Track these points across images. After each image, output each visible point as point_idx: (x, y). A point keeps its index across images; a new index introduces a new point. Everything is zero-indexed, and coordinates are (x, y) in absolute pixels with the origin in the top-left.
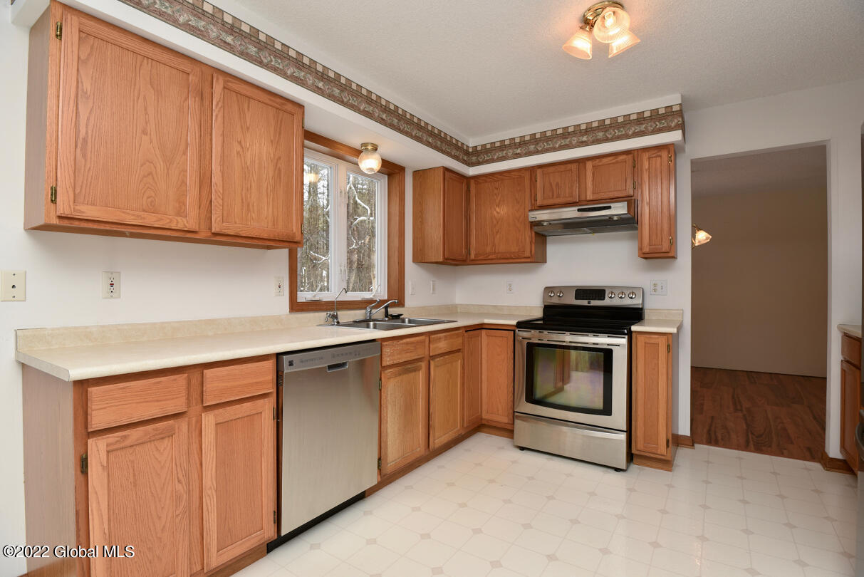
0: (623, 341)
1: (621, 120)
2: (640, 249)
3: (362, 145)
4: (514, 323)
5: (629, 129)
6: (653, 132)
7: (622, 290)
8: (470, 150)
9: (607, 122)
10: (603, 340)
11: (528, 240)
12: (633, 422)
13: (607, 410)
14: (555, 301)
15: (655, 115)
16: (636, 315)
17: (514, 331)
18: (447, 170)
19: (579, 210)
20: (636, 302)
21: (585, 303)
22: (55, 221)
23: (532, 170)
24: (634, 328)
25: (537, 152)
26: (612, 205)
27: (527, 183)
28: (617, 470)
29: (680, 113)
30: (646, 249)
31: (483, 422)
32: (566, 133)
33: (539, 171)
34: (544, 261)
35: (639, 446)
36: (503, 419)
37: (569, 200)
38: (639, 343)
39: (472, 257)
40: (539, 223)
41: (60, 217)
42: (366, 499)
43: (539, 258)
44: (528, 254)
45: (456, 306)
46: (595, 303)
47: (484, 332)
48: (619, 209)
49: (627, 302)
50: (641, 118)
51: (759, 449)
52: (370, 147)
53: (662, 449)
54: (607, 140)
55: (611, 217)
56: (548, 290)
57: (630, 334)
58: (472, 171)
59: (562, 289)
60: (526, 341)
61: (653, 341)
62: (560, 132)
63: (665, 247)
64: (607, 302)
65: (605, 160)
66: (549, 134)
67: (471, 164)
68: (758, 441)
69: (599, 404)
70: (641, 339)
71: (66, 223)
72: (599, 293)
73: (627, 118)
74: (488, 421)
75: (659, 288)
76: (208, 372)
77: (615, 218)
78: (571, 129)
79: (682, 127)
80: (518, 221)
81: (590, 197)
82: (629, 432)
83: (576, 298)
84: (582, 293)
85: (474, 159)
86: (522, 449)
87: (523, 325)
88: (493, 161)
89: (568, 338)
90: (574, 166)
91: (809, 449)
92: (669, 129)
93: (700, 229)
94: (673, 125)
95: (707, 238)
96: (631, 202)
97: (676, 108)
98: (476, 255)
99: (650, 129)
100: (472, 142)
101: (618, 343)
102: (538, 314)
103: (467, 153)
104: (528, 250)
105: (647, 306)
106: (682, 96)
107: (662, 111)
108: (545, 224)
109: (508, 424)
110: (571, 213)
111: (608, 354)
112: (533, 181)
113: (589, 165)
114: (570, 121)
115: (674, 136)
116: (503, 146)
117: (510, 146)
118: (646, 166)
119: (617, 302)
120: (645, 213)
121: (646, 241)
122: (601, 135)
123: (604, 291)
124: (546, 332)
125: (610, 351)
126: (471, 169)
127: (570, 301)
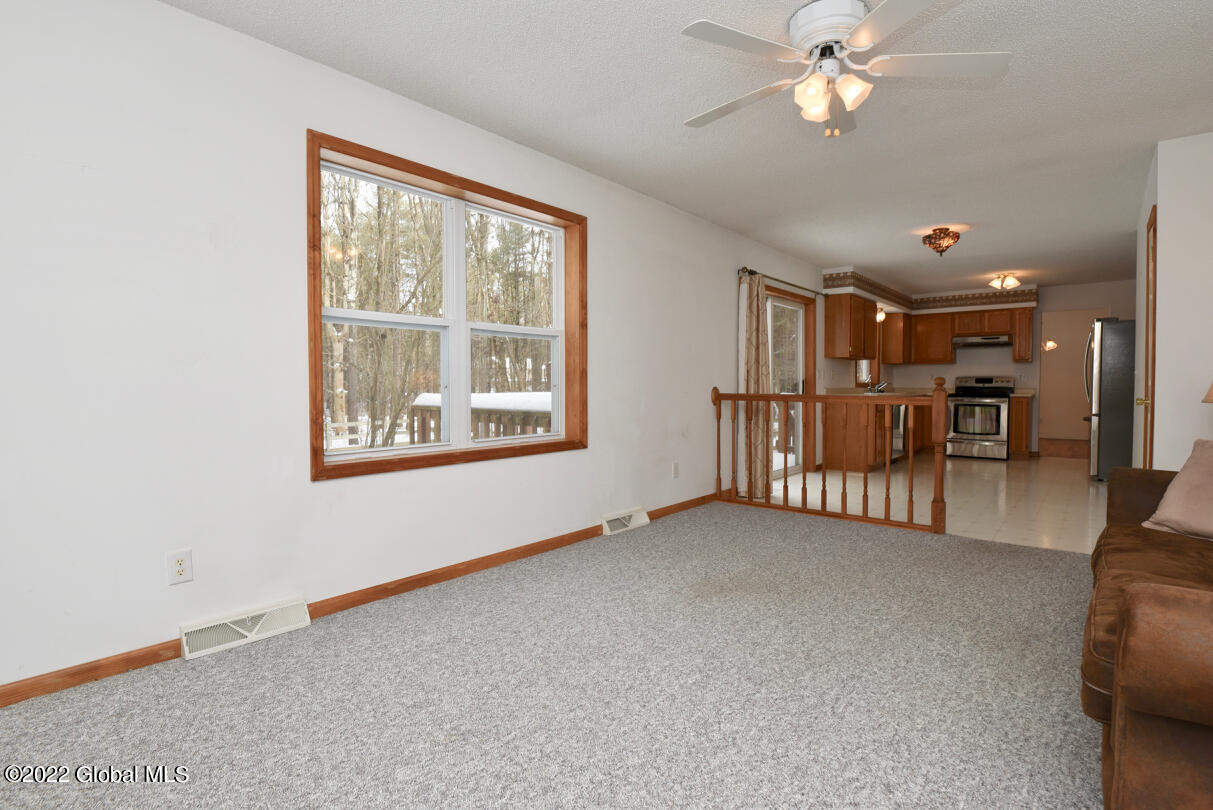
0: (1004, 400)
2: (1014, 357)
5: (1009, 298)
6: (1022, 302)
7: (1002, 379)
8: (913, 301)
10: (993, 401)
11: (946, 350)
12: (1011, 439)
13: (998, 432)
14: (963, 384)
15: (1023, 292)
16: (1012, 390)
18: (904, 314)
19: (981, 338)
20: (1011, 385)
21: (981, 385)
23: (952, 314)
24: (1011, 395)
25: (956, 306)
26: (1000, 337)
27: (949, 321)
28: (1003, 460)
29: (1037, 293)
30: (1017, 357)
32: (974, 298)
33: (957, 317)
34: (955, 362)
35: (1015, 449)
38: (1014, 401)
40: (955, 344)
41: (851, 355)
43: (952, 361)
44: (945, 359)
46: (987, 385)
48: (1005, 339)
49: (1005, 385)
53: (1023, 449)
54: (996, 303)
55: (999, 342)
56: (959, 379)
57: (1009, 397)
58: (918, 313)
59: (967, 379)
60: (953, 404)
61: (1022, 400)
62: (970, 296)
64: (994, 385)
65: (996, 313)
66: (964, 297)
67: (913, 309)
69: (994, 431)
70: (1015, 399)
72: (990, 380)
77: (1001, 343)
78: (976, 296)
79: (1037, 301)
81: (988, 332)
82: (1008, 443)
83: (976, 383)
84: (979, 380)
88: (927, 308)
89: (977, 400)
90: (978, 315)
92: (1030, 301)
93: (1050, 340)
94: (1033, 298)
95: (1053, 345)
96: (1010, 336)
97: (1034, 291)
98: (915, 359)
99: (1020, 300)
101: (1001, 402)
102: (953, 392)
103: (916, 303)
104: (946, 356)
105: (1017, 386)
106: (1037, 285)
107: (1027, 292)
110: (976, 339)
112: (953, 320)
113: (987, 315)
115: (1034, 304)
117: (939, 301)
118: (1017, 317)
119: (999, 385)
120: (1017, 341)
121: (1017, 354)
122: (993, 300)
123: (992, 379)
124: (965, 399)
125: (998, 406)
126: (913, 311)
127: (972, 384)
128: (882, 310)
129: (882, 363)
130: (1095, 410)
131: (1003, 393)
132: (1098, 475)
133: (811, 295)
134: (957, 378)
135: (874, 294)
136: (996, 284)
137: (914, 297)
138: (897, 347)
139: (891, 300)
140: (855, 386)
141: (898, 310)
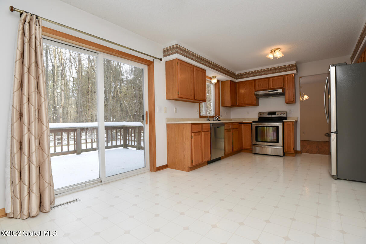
0: (281, 124)
1: (280, 67)
2: (286, 101)
4: (252, 121)
5: (282, 70)
7: (281, 113)
8: (237, 75)
9: (276, 68)
10: (276, 124)
11: (254, 99)
12: (284, 144)
13: (277, 141)
14: (262, 116)
15: (289, 66)
16: (285, 118)
17: (252, 124)
18: (231, 81)
19: (269, 91)
20: (285, 115)
21: (270, 116)
22: (178, 99)
23: (255, 80)
24: (284, 121)
25: (256, 76)
26: (278, 90)
27: (253, 84)
28: (280, 156)
29: (296, 66)
30: (287, 101)
31: (243, 149)
33: (257, 81)
34: (258, 105)
35: (286, 150)
36: (249, 147)
37: (266, 88)
38: (286, 124)
39: (238, 104)
40: (257, 95)
41: (179, 97)
42: (221, 160)
43: (257, 104)
44: (254, 103)
45: (231, 119)
46: (273, 116)
47: (243, 124)
48: (280, 91)
49: (282, 115)
50: (285, 67)
53: (292, 151)
54: (276, 73)
55: (278, 93)
56: (260, 113)
58: (237, 81)
59: (264, 113)
60: (255, 126)
61: (289, 124)
62: (263, 70)
63: (292, 100)
64: (277, 116)
65: (275, 78)
66: (260, 71)
69: (275, 140)
70: (286, 123)
71: (180, 99)
72: (274, 113)
74: (245, 148)
75: (291, 111)
76: (203, 125)
78: (266, 70)
79: (296, 69)
80: (251, 94)
81: (271, 87)
82: (283, 146)
83: (268, 115)
84: (270, 113)
85: (238, 77)
86: (255, 154)
87: (254, 122)
88: (243, 78)
89: (267, 124)
90: (267, 79)
93: (305, 95)
94: (294, 69)
95: (307, 98)
96: (283, 89)
97: (294, 65)
98: (239, 104)
99: (288, 70)
101: (280, 125)
102: (257, 120)
104: (254, 102)
105: (288, 116)
106: (296, 61)
107: (291, 65)
108: (259, 95)
110: (267, 92)
112: (255, 83)
113: (271, 79)
115: (295, 72)
116: (246, 74)
117: (248, 74)
118: (287, 79)
119: (279, 115)
120: (287, 92)
121: (287, 99)
122: (274, 71)
123: (276, 113)
124: (261, 123)
125: (278, 127)
126: (237, 80)
127: (266, 116)
128: (216, 77)
129: (222, 106)
130: (334, 129)
131: (281, 119)
132: (337, 176)
133: (151, 59)
134: (259, 113)
135: (206, 65)
136: (271, 56)
137: (237, 73)
138: (228, 98)
139: (219, 71)
140: (199, 117)
141: (227, 78)
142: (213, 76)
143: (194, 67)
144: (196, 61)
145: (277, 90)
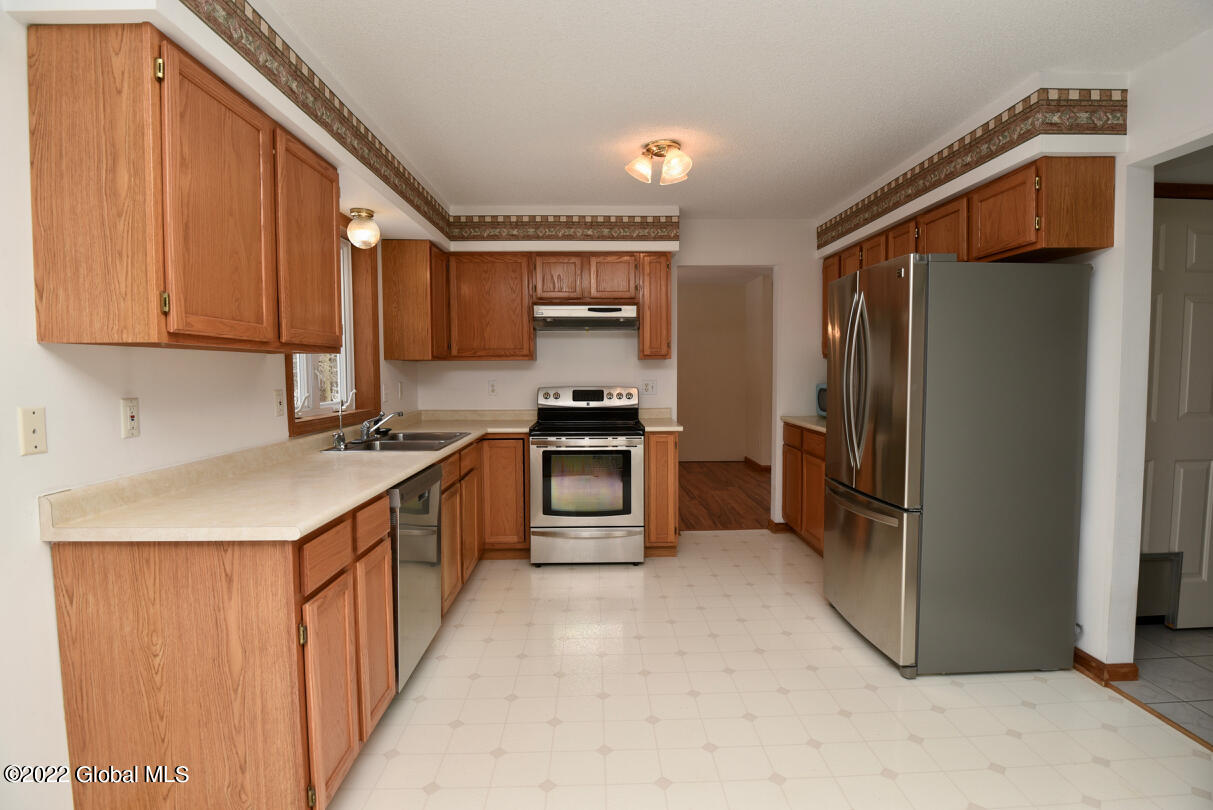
0: (640, 441)
1: (625, 220)
2: (640, 350)
3: (352, 210)
5: (633, 231)
6: (654, 239)
7: (620, 392)
8: (451, 220)
9: (613, 220)
10: (620, 442)
11: (526, 336)
12: (648, 516)
13: (626, 509)
14: (552, 403)
15: (657, 220)
18: (432, 245)
19: (589, 310)
20: (633, 402)
21: (582, 404)
23: (529, 255)
24: (647, 429)
25: (537, 238)
26: (623, 307)
27: (524, 270)
28: (635, 564)
29: (677, 225)
30: (647, 351)
31: (487, 547)
32: (570, 223)
33: (538, 260)
34: (534, 359)
35: (654, 538)
36: (512, 539)
37: (572, 295)
38: (651, 442)
39: (453, 352)
40: (542, 319)
43: (531, 355)
44: (525, 351)
45: (419, 413)
46: (593, 404)
47: (486, 443)
48: (629, 312)
49: (624, 403)
50: (644, 223)
51: (726, 526)
52: (364, 214)
53: (671, 537)
54: (611, 238)
56: (543, 391)
57: (640, 432)
58: (455, 246)
59: (557, 392)
60: (541, 450)
61: (662, 440)
62: (563, 220)
63: (664, 350)
64: (606, 403)
65: (609, 259)
66: (551, 219)
67: (452, 238)
68: (724, 520)
69: (619, 505)
70: (653, 438)
72: (598, 394)
73: (631, 219)
74: (493, 544)
75: (650, 387)
77: (622, 320)
79: (680, 238)
80: (514, 313)
81: (599, 295)
82: (646, 526)
83: (575, 400)
84: (578, 393)
85: (456, 232)
86: (538, 565)
88: (482, 238)
90: (578, 261)
91: (757, 521)
92: (669, 238)
94: (672, 235)
96: (637, 306)
97: (674, 220)
98: (459, 350)
99: (651, 235)
100: (453, 210)
101: (634, 444)
103: (449, 224)
104: (527, 347)
105: (643, 405)
106: (681, 209)
107: (663, 220)
109: (519, 542)
110: (580, 312)
111: (626, 455)
112: (532, 269)
113: (593, 261)
114: (576, 210)
115: (672, 246)
116: (495, 223)
117: (504, 224)
118: (646, 269)
119: (617, 402)
120: (646, 316)
121: (647, 343)
122: (606, 231)
123: (602, 392)
124: (564, 439)
125: (629, 452)
126: (452, 243)
127: (567, 401)
128: (370, 215)
129: (386, 358)
131: (627, 422)
132: (916, 665)
134: (540, 390)
136: (643, 168)
138: (419, 321)
139: (395, 188)
140: (287, 433)
141: (420, 228)
142: (359, 210)
143: (276, 129)
144: (291, 94)
145: (620, 310)
